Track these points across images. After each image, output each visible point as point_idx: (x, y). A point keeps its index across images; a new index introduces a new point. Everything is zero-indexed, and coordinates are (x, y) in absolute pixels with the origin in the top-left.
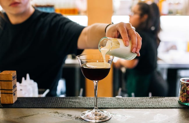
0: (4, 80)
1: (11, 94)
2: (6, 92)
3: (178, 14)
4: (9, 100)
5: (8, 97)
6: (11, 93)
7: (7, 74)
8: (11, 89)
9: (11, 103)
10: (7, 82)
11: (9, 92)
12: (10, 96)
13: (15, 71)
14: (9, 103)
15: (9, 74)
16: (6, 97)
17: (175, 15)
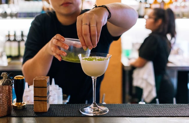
0: (39, 86)
1: (45, 102)
2: (40, 99)
3: (185, 17)
4: (43, 108)
5: (42, 105)
6: (45, 100)
7: (42, 80)
8: (46, 96)
9: (45, 111)
10: (42, 88)
11: (43, 99)
12: (44, 103)
13: (49, 77)
14: (43, 111)
15: (44, 80)
16: (40, 104)
17: (182, 18)
